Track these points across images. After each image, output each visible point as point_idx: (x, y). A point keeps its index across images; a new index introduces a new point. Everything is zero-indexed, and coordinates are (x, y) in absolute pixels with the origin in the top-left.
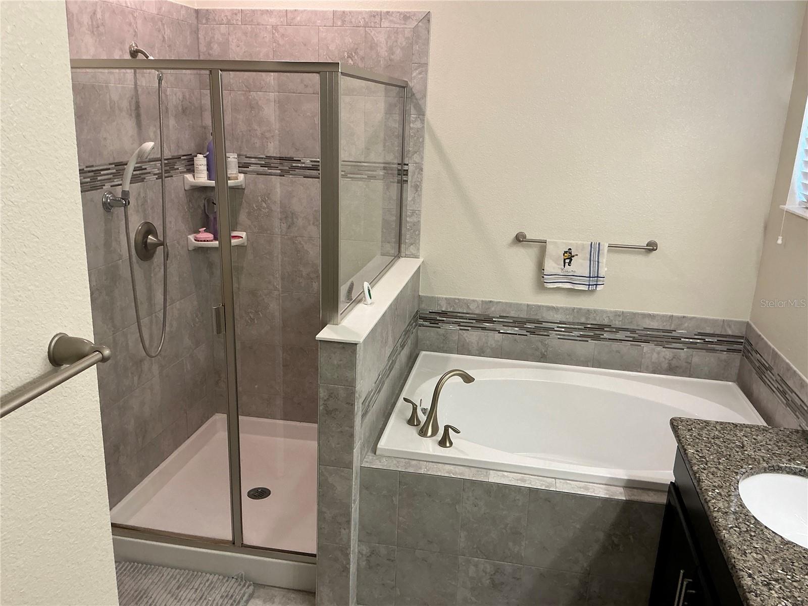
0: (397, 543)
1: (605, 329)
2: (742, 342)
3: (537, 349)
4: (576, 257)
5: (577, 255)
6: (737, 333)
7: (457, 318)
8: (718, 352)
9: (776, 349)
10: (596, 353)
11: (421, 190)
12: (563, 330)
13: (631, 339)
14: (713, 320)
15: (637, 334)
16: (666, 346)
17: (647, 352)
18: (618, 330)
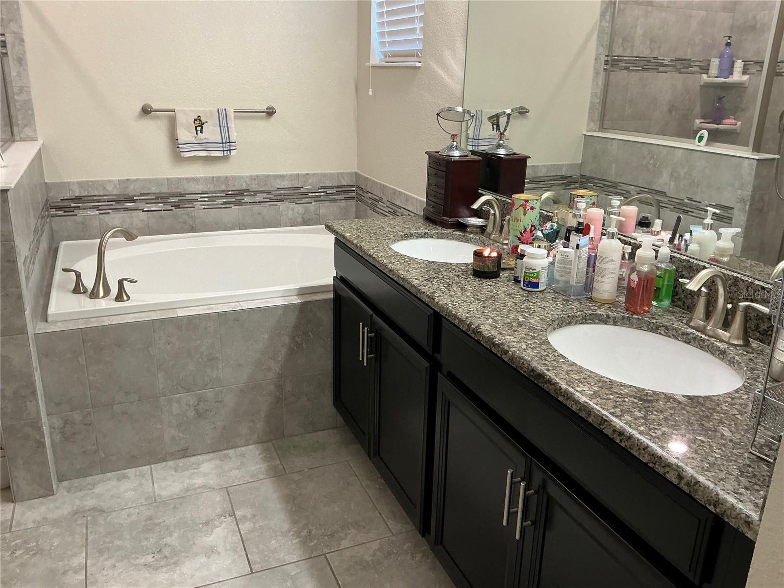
0: (92, 405)
1: (245, 194)
2: (354, 190)
3: (185, 223)
4: (206, 124)
5: (207, 122)
6: (350, 183)
7: (94, 202)
8: (338, 201)
9: (382, 183)
10: (241, 217)
11: (26, 64)
12: (206, 199)
13: (268, 200)
14: (330, 174)
15: (273, 194)
16: (298, 202)
17: (283, 210)
18: (256, 193)
